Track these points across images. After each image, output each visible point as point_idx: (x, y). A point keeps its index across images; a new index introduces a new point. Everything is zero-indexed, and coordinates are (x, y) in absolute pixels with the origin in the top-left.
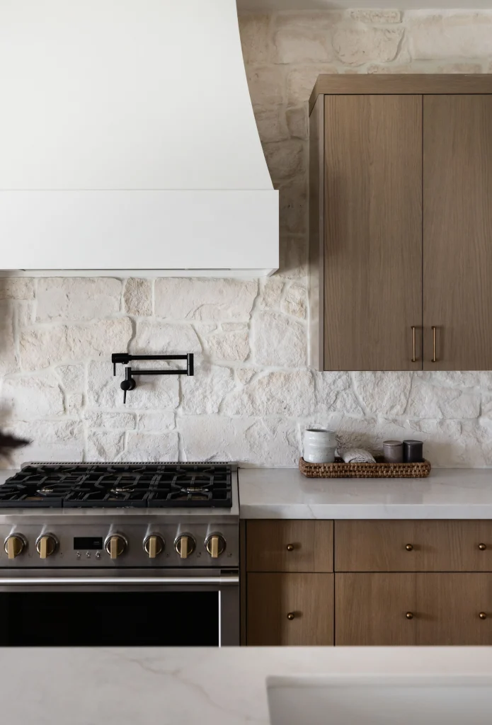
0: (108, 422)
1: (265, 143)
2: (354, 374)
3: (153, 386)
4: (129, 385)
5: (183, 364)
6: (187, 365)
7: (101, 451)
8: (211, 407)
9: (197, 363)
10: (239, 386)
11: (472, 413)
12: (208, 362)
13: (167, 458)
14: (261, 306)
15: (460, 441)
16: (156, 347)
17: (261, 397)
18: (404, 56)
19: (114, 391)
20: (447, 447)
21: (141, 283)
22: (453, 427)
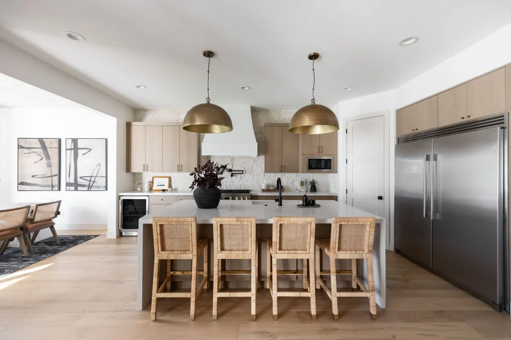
0: (228, 182)
1: (255, 133)
2: (272, 174)
3: (236, 176)
4: (232, 176)
5: (241, 172)
6: (242, 172)
7: (227, 188)
8: (246, 180)
9: (244, 172)
10: (251, 176)
11: (292, 181)
12: (246, 172)
13: (238, 189)
14: (255, 162)
15: (290, 186)
16: (236, 169)
17: (255, 178)
18: (281, 118)
19: (229, 178)
20: (288, 187)
21: (234, 158)
22: (289, 184)
